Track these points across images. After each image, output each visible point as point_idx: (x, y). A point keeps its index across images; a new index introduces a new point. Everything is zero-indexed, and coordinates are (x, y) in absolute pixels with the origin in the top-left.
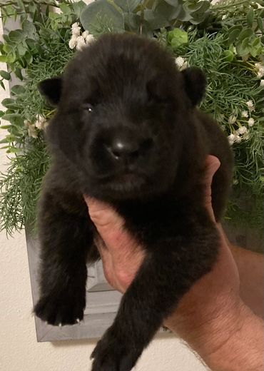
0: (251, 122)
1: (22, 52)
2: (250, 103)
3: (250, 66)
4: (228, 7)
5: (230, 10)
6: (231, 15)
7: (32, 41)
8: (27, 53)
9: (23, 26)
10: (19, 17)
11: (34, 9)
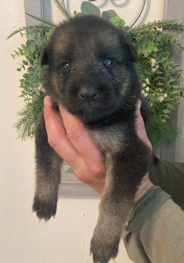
0: (148, 89)
1: (33, 51)
2: (147, 80)
3: (149, 60)
4: (141, 29)
5: (141, 31)
6: (142, 33)
7: (38, 46)
8: (35, 52)
9: (35, 38)
10: (34, 34)
11: (41, 30)
